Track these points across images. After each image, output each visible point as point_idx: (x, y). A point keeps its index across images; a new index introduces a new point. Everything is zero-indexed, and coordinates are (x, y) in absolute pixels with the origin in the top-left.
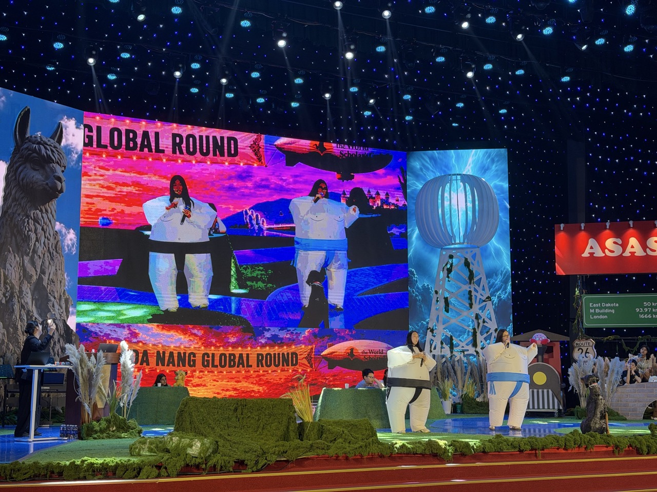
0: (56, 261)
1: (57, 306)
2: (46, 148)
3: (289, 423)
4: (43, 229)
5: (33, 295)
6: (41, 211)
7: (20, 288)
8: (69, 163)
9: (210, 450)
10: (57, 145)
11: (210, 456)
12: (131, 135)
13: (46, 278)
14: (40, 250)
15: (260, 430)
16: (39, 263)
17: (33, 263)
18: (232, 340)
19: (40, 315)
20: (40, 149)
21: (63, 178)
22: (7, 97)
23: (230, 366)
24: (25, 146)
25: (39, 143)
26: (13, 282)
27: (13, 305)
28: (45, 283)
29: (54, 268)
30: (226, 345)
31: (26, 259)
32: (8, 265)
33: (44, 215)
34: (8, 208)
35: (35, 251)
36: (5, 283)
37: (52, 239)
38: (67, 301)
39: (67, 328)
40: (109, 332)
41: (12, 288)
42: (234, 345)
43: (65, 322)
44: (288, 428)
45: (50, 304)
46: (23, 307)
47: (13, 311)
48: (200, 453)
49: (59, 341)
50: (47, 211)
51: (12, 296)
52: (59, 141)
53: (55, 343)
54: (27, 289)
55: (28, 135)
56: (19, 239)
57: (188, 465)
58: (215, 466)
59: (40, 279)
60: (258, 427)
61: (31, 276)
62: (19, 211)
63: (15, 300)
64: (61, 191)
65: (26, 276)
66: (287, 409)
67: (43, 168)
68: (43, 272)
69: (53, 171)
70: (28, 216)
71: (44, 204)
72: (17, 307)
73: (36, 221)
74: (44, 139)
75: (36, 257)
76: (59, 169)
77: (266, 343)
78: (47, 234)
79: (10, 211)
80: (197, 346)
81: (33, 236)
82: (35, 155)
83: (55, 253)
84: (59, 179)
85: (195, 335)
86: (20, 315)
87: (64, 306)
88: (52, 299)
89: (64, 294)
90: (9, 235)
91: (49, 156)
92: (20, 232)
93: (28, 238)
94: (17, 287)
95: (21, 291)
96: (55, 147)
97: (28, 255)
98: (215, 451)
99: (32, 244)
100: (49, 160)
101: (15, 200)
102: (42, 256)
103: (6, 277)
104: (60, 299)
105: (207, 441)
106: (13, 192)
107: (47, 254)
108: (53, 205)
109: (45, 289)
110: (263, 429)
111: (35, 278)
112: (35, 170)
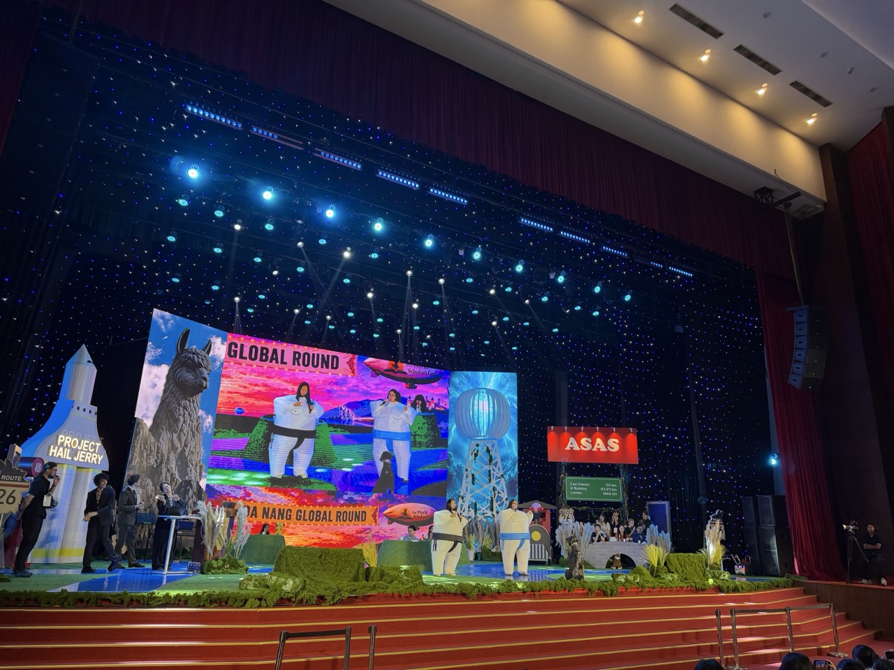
0: (196, 437)
1: (193, 470)
2: (198, 357)
3: (359, 568)
4: (189, 414)
5: (177, 462)
6: (190, 401)
7: (168, 457)
8: (213, 368)
9: (300, 587)
10: (206, 355)
11: (299, 592)
12: (265, 351)
13: (187, 450)
14: (186, 429)
15: (337, 572)
16: (183, 438)
17: (179, 439)
18: (320, 500)
19: (181, 477)
20: (194, 358)
21: (208, 379)
22: (175, 320)
23: (316, 520)
24: (184, 355)
25: (194, 353)
26: (163, 451)
27: (161, 469)
28: (186, 454)
29: (194, 443)
30: (315, 504)
31: (175, 435)
32: (161, 439)
33: (192, 405)
34: (166, 398)
35: (181, 430)
36: (158, 452)
37: (195, 422)
38: (201, 467)
39: (199, 487)
40: (230, 492)
41: (162, 456)
42: (321, 505)
43: (198, 483)
44: (358, 571)
45: (189, 469)
46: (168, 470)
47: (161, 474)
48: (292, 589)
49: (192, 497)
50: (193, 401)
51: (161, 462)
52: (208, 353)
53: (189, 499)
54: (173, 457)
55: (186, 347)
56: (171, 420)
57: (282, 598)
58: (302, 599)
59: (183, 451)
60: (336, 570)
61: (177, 448)
62: (173, 401)
63: (164, 465)
64: (206, 388)
65: (173, 448)
66: (358, 557)
67: (195, 371)
68: (186, 446)
69: (202, 373)
70: (179, 405)
71: (192, 396)
72: (164, 471)
73: (185, 408)
74: (198, 351)
75: (182, 434)
76: (205, 372)
77: (344, 503)
78: (192, 418)
79: (167, 400)
80: (293, 504)
81: (182, 419)
82: (190, 361)
83: (196, 432)
84: (205, 379)
85: (293, 496)
86: (166, 477)
87: (198, 471)
88: (191, 465)
89: (199, 462)
90: (164, 418)
91: (199, 363)
92: (173, 416)
93: (177, 421)
94: (166, 456)
95: (168, 459)
96: (204, 356)
97: (176, 433)
98: (303, 588)
99: (180, 425)
100: (200, 365)
101: (171, 392)
102: (186, 434)
103: (158, 448)
104: (196, 466)
105: (297, 580)
106: (171, 387)
107: (190, 433)
108: (199, 397)
109: (186, 458)
110: (340, 571)
111: (180, 449)
112: (188, 372)
